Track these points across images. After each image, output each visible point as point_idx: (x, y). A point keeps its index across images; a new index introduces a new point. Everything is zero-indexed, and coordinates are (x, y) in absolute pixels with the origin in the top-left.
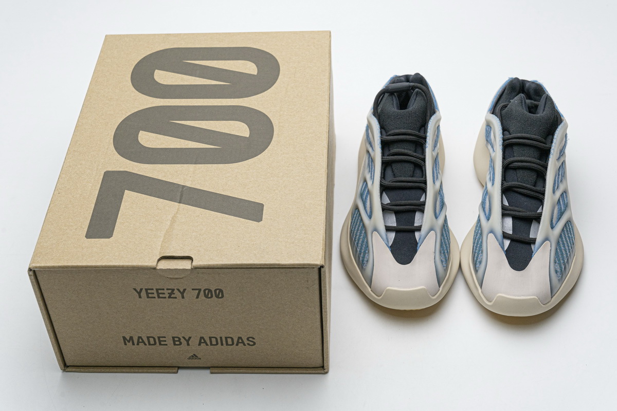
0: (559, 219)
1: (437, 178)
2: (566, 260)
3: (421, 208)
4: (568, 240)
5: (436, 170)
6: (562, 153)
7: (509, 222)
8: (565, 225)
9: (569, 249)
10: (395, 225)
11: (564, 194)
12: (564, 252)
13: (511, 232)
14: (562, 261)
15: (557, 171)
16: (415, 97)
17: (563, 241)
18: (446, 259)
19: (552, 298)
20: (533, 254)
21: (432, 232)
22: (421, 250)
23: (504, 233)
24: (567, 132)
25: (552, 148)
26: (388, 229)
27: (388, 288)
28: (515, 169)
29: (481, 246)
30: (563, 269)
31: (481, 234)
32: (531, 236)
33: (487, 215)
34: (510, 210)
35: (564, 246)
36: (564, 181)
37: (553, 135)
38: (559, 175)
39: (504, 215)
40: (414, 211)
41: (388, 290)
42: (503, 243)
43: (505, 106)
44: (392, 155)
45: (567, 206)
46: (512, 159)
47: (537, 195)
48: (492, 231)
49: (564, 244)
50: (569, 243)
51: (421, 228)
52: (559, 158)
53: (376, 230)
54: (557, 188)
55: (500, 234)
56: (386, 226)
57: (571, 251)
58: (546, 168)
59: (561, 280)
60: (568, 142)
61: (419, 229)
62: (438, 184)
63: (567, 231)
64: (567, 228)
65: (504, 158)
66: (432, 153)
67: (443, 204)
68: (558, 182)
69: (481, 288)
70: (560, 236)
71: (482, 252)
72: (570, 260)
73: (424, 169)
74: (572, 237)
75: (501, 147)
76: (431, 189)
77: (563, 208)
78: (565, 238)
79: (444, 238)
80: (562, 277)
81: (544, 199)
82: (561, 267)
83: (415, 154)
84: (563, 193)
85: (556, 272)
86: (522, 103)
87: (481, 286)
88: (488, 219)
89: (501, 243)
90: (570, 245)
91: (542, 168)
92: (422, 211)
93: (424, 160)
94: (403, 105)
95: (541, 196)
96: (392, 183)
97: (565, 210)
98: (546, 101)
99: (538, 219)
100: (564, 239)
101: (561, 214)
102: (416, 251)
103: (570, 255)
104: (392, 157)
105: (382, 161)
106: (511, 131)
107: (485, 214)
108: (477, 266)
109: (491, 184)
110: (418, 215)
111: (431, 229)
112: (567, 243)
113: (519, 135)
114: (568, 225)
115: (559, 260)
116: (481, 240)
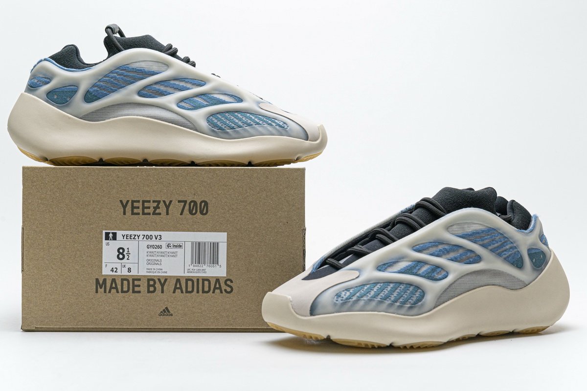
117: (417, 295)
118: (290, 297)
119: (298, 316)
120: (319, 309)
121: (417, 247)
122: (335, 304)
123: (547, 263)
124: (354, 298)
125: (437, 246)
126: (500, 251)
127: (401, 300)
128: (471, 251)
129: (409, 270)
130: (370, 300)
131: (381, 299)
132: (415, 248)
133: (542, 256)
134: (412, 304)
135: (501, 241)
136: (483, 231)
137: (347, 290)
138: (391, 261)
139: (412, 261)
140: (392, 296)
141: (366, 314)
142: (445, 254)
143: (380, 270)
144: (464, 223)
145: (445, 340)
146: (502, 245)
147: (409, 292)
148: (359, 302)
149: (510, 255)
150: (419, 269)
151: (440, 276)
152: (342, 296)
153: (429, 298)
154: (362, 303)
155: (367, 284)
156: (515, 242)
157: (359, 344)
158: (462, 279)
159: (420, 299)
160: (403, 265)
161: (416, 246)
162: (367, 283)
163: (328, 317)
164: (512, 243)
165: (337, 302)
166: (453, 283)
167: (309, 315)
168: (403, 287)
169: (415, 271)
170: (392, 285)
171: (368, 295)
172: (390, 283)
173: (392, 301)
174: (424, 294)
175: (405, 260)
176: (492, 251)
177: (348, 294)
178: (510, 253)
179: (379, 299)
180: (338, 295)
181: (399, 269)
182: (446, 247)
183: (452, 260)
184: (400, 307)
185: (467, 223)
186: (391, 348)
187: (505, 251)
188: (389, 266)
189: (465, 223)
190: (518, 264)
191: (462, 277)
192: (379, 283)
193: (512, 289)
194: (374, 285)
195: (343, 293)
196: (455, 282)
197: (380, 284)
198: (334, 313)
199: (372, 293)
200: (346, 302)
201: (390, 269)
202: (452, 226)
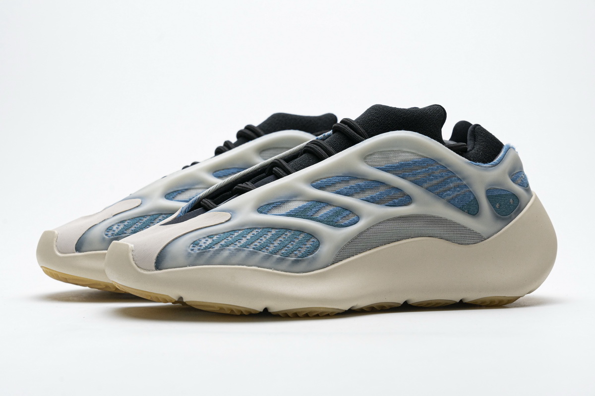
117: (308, 246)
118: (133, 246)
119: (139, 270)
120: (167, 261)
121: (319, 182)
122: (189, 255)
123: (520, 210)
124: (217, 247)
125: (347, 181)
126: (441, 189)
127: (283, 251)
128: (397, 189)
129: (302, 212)
130: (238, 250)
131: (254, 248)
132: (315, 184)
133: (511, 201)
134: (299, 257)
135: (442, 177)
136: (415, 163)
137: (210, 237)
138: (278, 200)
139: (308, 201)
140: (271, 246)
141: (229, 268)
142: (357, 193)
143: (261, 212)
144: (389, 151)
145: (346, 307)
146: (444, 182)
147: (297, 241)
148: (222, 252)
149: (456, 197)
150: (317, 212)
151: (347, 222)
152: (200, 244)
153: (325, 250)
154: (226, 253)
155: (240, 230)
156: (464, 179)
157: (221, 309)
158: (380, 227)
159: (311, 252)
160: (294, 205)
161: (317, 180)
162: (239, 228)
163: (178, 271)
164: (459, 179)
165: (192, 252)
166: (365, 231)
167: (154, 268)
168: (289, 234)
169: (310, 213)
170: (274, 232)
171: (237, 243)
172: (273, 228)
173: (270, 252)
174: (319, 245)
175: (298, 199)
176: (429, 190)
177: (210, 241)
178: (456, 193)
179: (252, 249)
180: (195, 243)
181: (288, 211)
182: (361, 183)
183: (367, 200)
184: (280, 260)
185: (393, 151)
186: (266, 315)
187: (449, 190)
188: (275, 207)
189: (391, 151)
190: (471, 208)
191: (380, 223)
192: (256, 228)
193: (461, 244)
194: (249, 231)
195: (204, 241)
196: (368, 229)
197: (257, 230)
198: (186, 266)
199: (244, 241)
200: (204, 252)
201: (276, 212)
202: (371, 155)
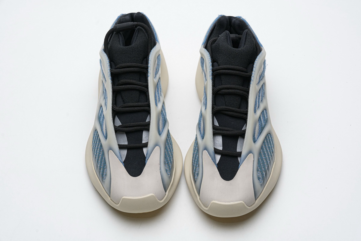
0: (260, 133)
1: (159, 100)
2: (267, 168)
3: (147, 127)
4: (268, 150)
5: (158, 94)
6: (262, 77)
7: (219, 140)
8: (266, 137)
9: (269, 158)
10: (126, 143)
11: (265, 111)
12: (265, 161)
13: (221, 148)
14: (263, 169)
15: (258, 94)
16: (137, 33)
17: (264, 152)
18: (170, 169)
19: (256, 200)
20: (240, 165)
21: (157, 147)
22: (148, 163)
23: (215, 149)
24: (266, 59)
25: (253, 75)
26: (121, 147)
27: (123, 197)
28: (224, 95)
29: (198, 160)
30: (264, 175)
31: (198, 150)
32: (238, 150)
33: (202, 134)
34: (220, 130)
35: (265, 156)
36: (264, 100)
37: (253, 63)
38: (259, 96)
39: (215, 134)
40: (141, 131)
41: (124, 199)
42: (215, 158)
43: (215, 41)
44: (120, 85)
45: (266, 121)
46: (220, 87)
47: (242, 115)
48: (206, 149)
49: (264, 154)
50: (269, 152)
51: (147, 144)
52: (259, 82)
53: (111, 149)
54: (258, 108)
55: (212, 150)
56: (119, 145)
57: (271, 159)
58: (248, 92)
59: (263, 185)
60: (267, 67)
61: (146, 145)
62: (160, 105)
63: (267, 142)
64: (267, 140)
65: (214, 86)
66: (153, 80)
67: (165, 121)
68: (259, 102)
69: (199, 195)
70: (262, 148)
71: (199, 166)
72: (270, 166)
73: (147, 94)
74: (272, 147)
75: (211, 77)
76: (154, 110)
77: (263, 124)
78: (266, 148)
79: (168, 151)
80: (264, 182)
81: (247, 118)
82: (262, 174)
83: (139, 83)
84: (263, 111)
85: (259, 178)
86: (227, 38)
87: (199, 193)
88: (203, 138)
89: (213, 158)
90: (269, 154)
91: (244, 93)
92: (148, 130)
93: (147, 87)
94: (128, 42)
95: (244, 116)
96: (122, 109)
97: (265, 125)
98: (246, 36)
99: (243, 135)
100: (265, 150)
101: (262, 129)
102: (144, 165)
103: (270, 162)
104: (121, 86)
105: (113, 90)
106: (219, 63)
107: (201, 134)
108: (196, 177)
109: (205, 108)
110: (145, 134)
111: (156, 145)
112: (268, 153)
113: (225, 66)
114: (269, 138)
115: (261, 168)
116: (197, 155)
